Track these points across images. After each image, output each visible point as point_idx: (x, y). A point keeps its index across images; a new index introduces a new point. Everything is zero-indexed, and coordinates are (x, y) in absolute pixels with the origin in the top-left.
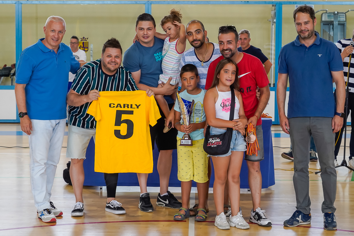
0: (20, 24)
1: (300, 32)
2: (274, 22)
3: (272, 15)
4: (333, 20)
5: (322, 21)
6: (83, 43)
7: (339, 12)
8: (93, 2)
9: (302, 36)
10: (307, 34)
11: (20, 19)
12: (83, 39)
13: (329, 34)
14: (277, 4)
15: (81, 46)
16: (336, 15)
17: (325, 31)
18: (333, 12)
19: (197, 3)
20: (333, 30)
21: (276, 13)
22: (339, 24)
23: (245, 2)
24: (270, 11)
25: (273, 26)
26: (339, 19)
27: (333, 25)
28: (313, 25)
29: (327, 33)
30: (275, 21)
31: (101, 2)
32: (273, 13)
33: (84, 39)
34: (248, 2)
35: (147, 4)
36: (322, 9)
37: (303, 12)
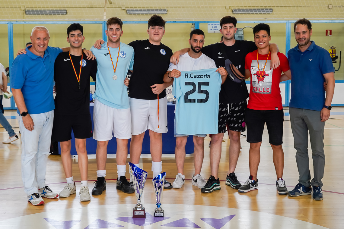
0: (11, 39)
1: (298, 40)
7: (239, 28)
11: (12, 35)
14: (196, 22)
22: (239, 37)
24: (190, 28)
26: (238, 33)
28: (309, 35)
34: (175, 21)
35: (104, 23)
37: (302, 24)
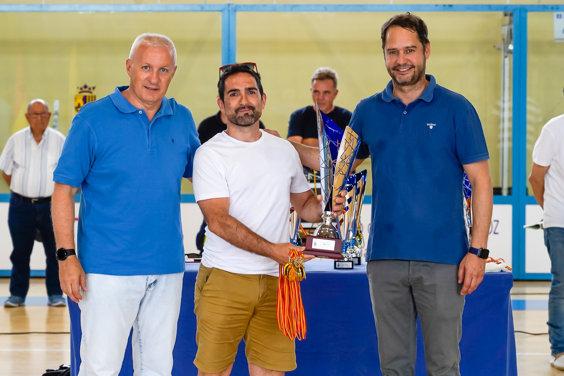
1: (394, 69)
2: (510, 52)
3: (503, 35)
6: (85, 99)
8: (106, 8)
9: (398, 80)
10: (408, 76)
12: (84, 90)
14: (515, 9)
15: (79, 104)
19: (338, 8)
21: (513, 31)
23: (444, 6)
24: (499, 26)
25: (507, 60)
28: (423, 56)
30: (511, 47)
31: (124, 8)
32: (505, 30)
33: (87, 89)
34: (451, 6)
35: (226, 11)
37: (403, 27)
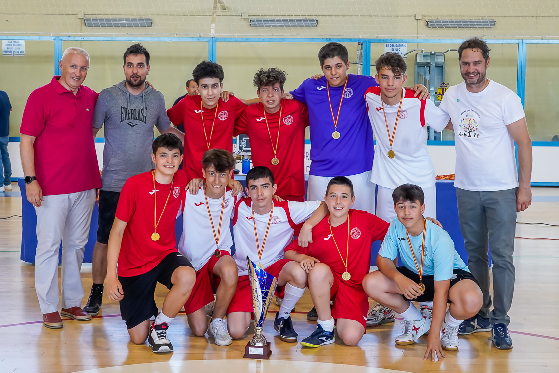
4: (429, 61)
5: (416, 63)
7: (437, 51)
13: (425, 78)
16: (432, 55)
17: (420, 74)
18: (429, 51)
20: (430, 73)
22: (437, 66)
26: (436, 60)
27: (429, 67)
28: (485, 67)
29: (422, 76)
36: (416, 48)
